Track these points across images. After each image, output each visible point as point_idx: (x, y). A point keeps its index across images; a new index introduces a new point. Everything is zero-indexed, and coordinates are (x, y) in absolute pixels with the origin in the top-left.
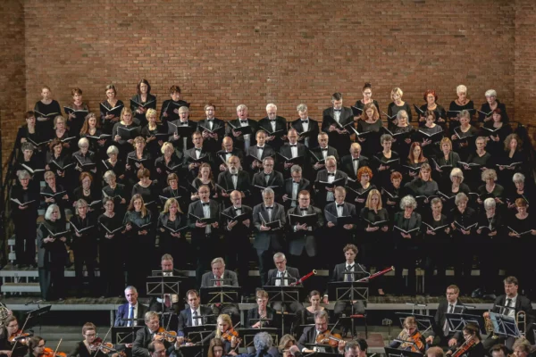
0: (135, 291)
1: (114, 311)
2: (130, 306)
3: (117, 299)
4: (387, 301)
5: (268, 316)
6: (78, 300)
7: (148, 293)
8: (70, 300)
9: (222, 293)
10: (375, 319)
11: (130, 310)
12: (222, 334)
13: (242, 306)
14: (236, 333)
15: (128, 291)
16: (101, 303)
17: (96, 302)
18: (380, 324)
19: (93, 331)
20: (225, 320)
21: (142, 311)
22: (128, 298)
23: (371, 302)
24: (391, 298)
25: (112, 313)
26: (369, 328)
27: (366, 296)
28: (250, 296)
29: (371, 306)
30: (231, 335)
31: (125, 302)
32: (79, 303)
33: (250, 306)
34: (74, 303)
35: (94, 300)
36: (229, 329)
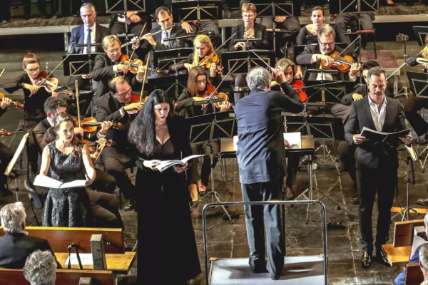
0: (93, 9)
1: (69, 34)
2: (86, 27)
3: (71, 19)
4: (399, 12)
5: (256, 35)
6: (25, 22)
7: (107, 12)
8: (16, 23)
9: (198, 8)
10: (386, 33)
11: (86, 33)
12: (200, 59)
13: (224, 23)
14: (216, 59)
15: (84, 10)
16: (52, 25)
17: (46, 24)
18: (394, 39)
19: (35, 65)
20: (204, 42)
21: (101, 34)
22: (85, 20)
23: (380, 13)
24: (401, 7)
25: (66, 36)
26: (377, 44)
27: (376, 7)
28: (231, 10)
29: (379, 19)
30: (210, 61)
31: (81, 23)
32: (26, 25)
33: (232, 23)
34: (20, 26)
35: (45, 21)
36: (209, 53)
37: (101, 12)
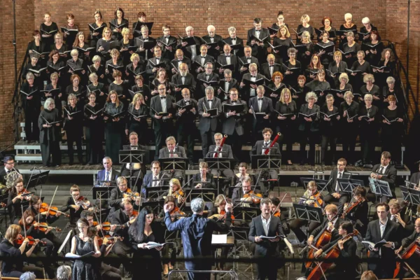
0: (111, 160)
1: (96, 175)
2: (106, 171)
3: (98, 166)
4: (294, 169)
6: (70, 167)
7: (120, 162)
8: (64, 167)
9: (174, 163)
10: (285, 181)
11: (106, 174)
12: (173, 193)
13: (189, 172)
14: (181, 193)
15: (105, 160)
16: (87, 169)
17: (83, 169)
18: (289, 185)
19: (77, 192)
22: (105, 166)
23: (282, 169)
24: (296, 166)
25: (94, 176)
26: (281, 188)
27: (279, 165)
29: (282, 173)
30: (178, 194)
31: (103, 169)
32: (70, 169)
33: (194, 172)
34: (67, 169)
35: (82, 166)
36: (178, 189)
37: (115, 163)
